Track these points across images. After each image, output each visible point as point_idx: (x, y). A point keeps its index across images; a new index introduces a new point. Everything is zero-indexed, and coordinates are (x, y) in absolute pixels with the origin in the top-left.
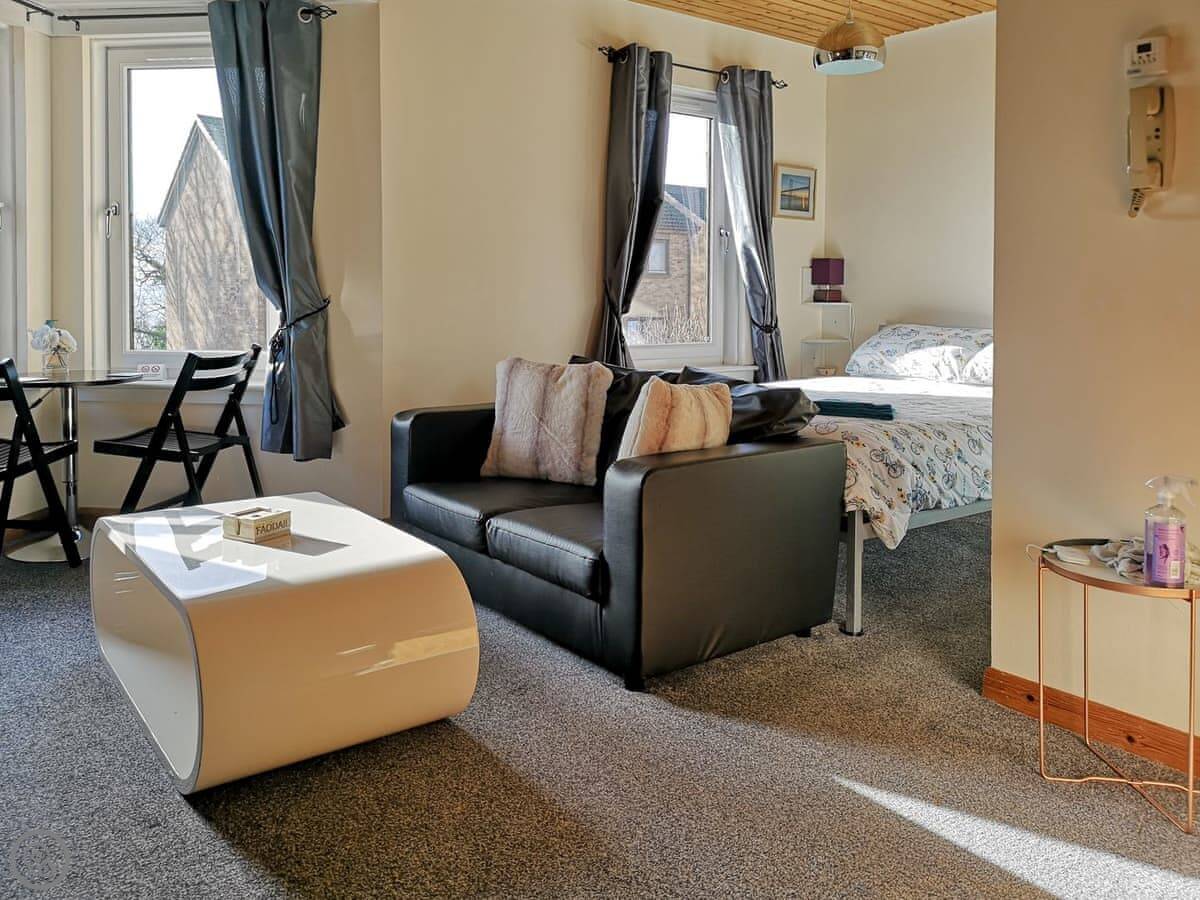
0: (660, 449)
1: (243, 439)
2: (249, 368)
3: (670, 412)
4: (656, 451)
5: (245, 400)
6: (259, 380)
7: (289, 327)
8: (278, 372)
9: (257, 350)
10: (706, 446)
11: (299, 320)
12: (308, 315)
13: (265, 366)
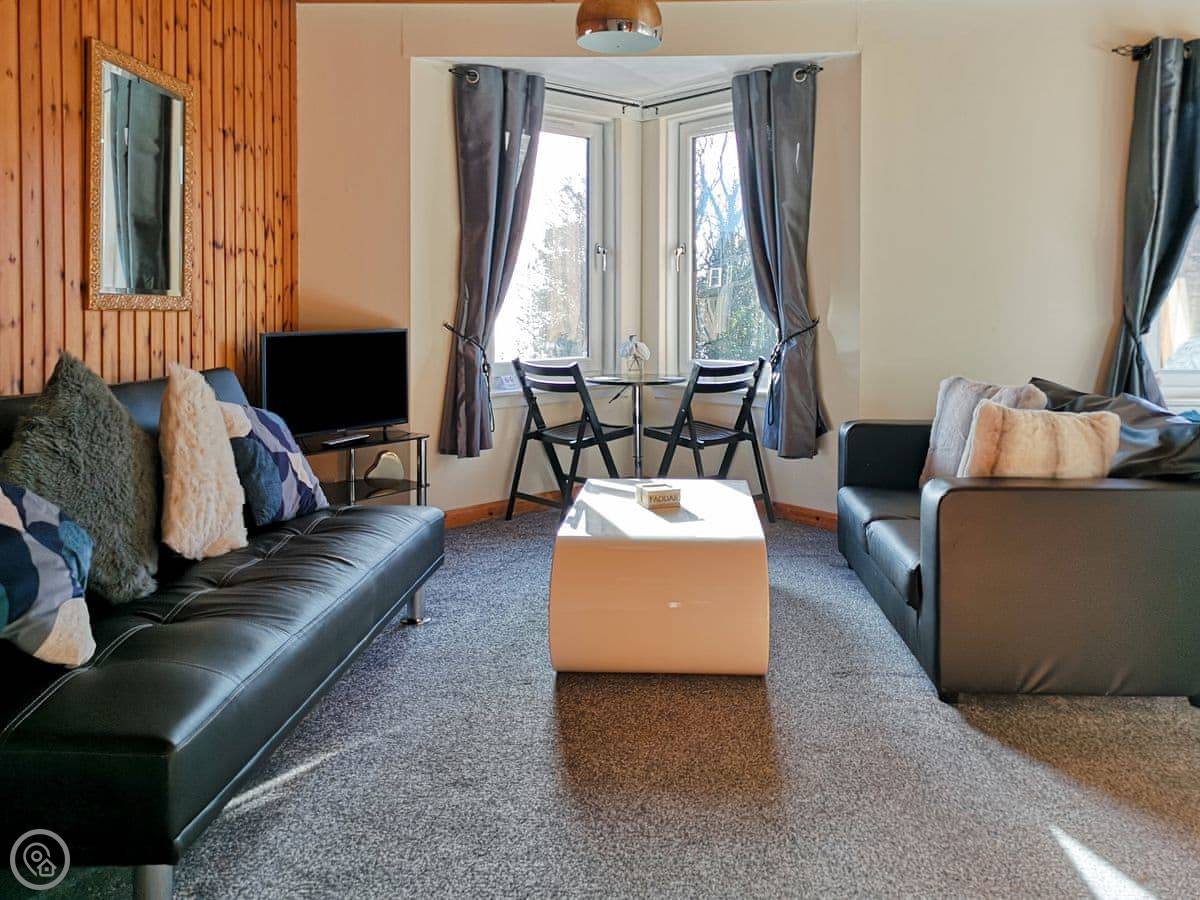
0: (992, 472)
1: (752, 437)
2: (757, 376)
3: (1001, 436)
4: (988, 475)
5: (755, 403)
6: (763, 389)
7: (783, 343)
8: (776, 382)
9: (762, 362)
10: (1059, 477)
11: (791, 337)
12: (799, 333)
13: (769, 376)
